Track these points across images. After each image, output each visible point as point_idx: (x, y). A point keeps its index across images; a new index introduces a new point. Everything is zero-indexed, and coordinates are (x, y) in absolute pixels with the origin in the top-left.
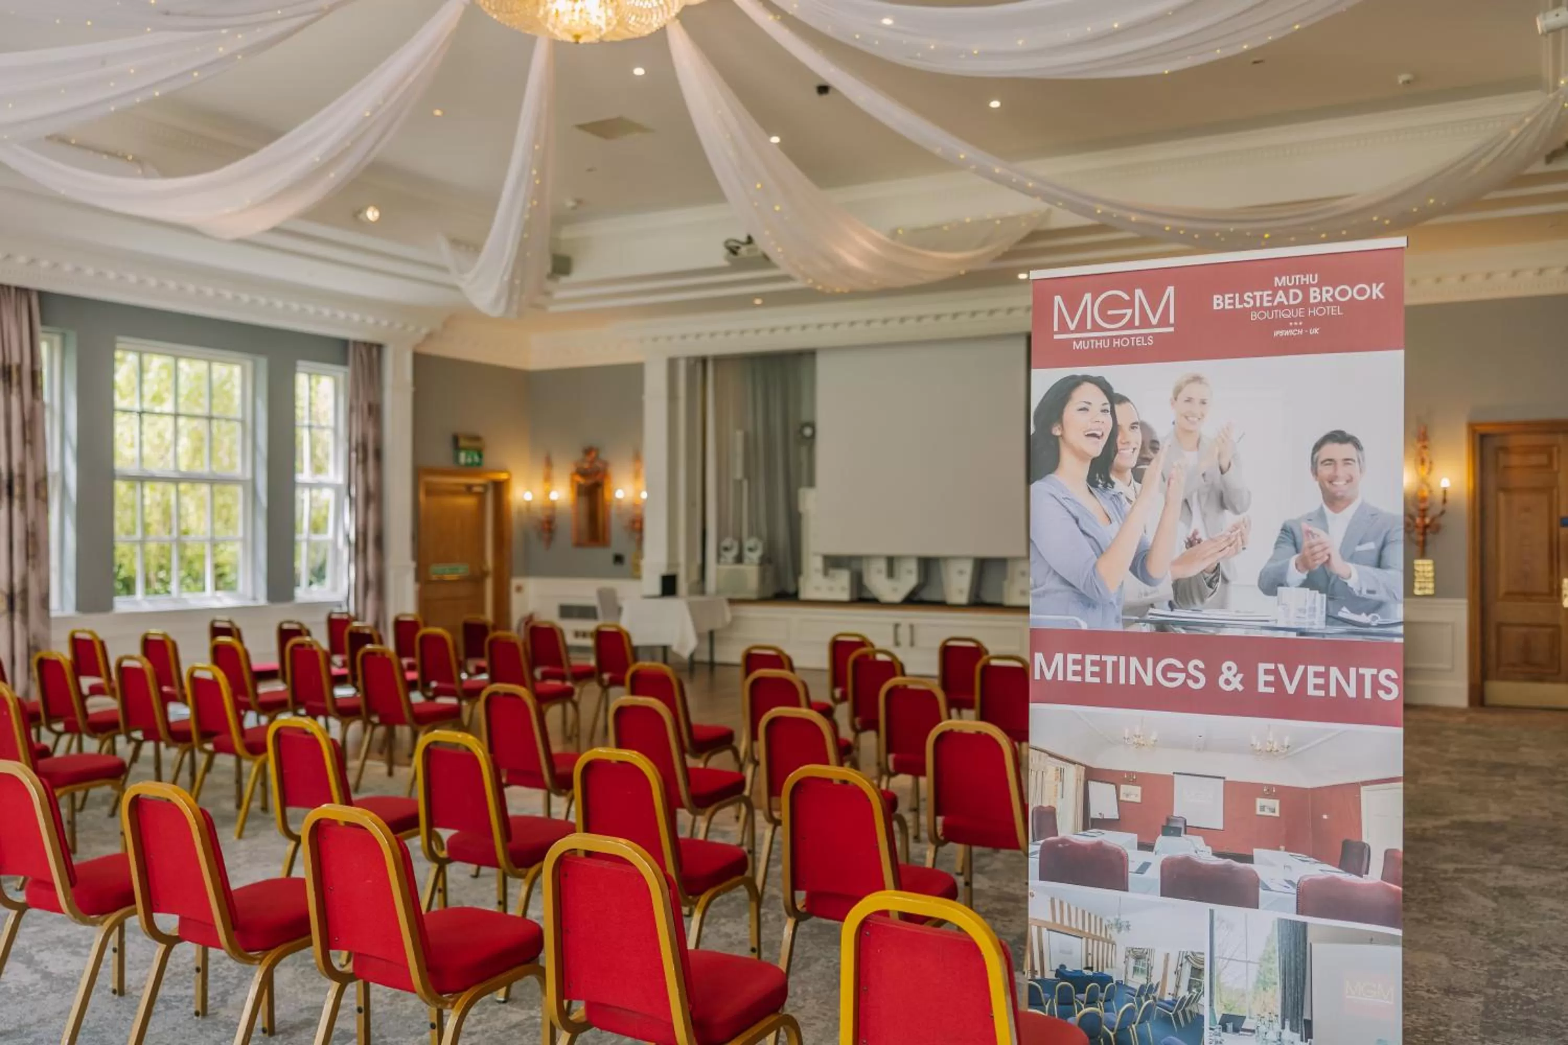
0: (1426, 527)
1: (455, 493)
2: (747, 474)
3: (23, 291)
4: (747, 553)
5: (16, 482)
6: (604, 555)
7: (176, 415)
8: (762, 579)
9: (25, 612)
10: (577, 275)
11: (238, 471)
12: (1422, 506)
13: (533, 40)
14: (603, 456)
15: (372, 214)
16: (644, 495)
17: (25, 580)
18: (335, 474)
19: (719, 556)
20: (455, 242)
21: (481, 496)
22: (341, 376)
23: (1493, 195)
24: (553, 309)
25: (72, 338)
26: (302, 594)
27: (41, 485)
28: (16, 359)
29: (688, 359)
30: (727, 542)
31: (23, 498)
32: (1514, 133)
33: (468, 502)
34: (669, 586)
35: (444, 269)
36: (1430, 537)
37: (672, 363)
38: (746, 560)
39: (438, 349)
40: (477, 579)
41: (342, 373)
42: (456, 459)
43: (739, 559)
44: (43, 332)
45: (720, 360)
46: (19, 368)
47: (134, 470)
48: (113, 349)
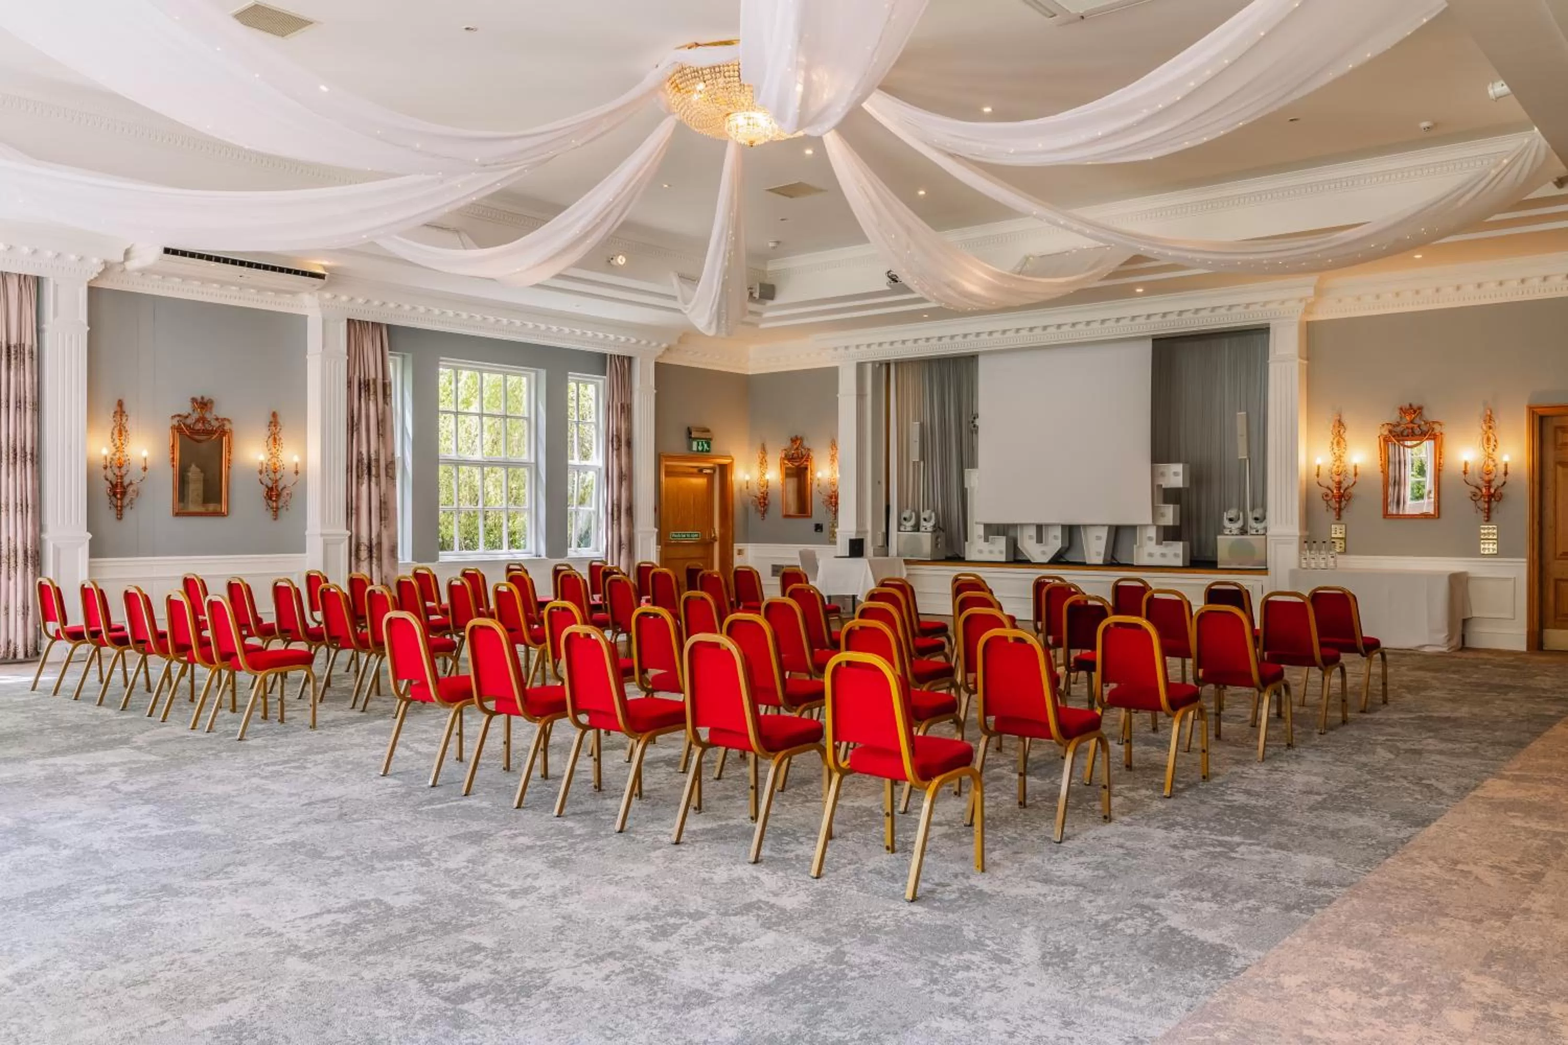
0: (1491, 496)
1: (691, 475)
2: (922, 457)
3: (377, 325)
4: (923, 523)
5: (373, 463)
6: (807, 525)
7: (481, 415)
8: (935, 544)
9: (380, 559)
10: (779, 300)
11: (524, 458)
12: (1487, 478)
13: (724, 144)
14: (806, 444)
15: (621, 260)
16: (838, 476)
17: (379, 536)
18: (597, 460)
19: (899, 525)
20: (682, 277)
21: (710, 477)
22: (601, 382)
23: (1498, 217)
24: (762, 326)
25: (409, 357)
26: (573, 552)
27: (390, 465)
28: (372, 376)
29: (874, 363)
30: (906, 514)
31: (378, 476)
32: (1493, 172)
33: (701, 481)
34: (856, 548)
35: (674, 298)
36: (1494, 504)
37: (860, 366)
38: (922, 529)
39: (674, 360)
40: (707, 544)
41: (602, 381)
42: (690, 447)
43: (917, 528)
44: (391, 354)
45: (900, 363)
46: (375, 381)
47: (453, 455)
48: (438, 366)
